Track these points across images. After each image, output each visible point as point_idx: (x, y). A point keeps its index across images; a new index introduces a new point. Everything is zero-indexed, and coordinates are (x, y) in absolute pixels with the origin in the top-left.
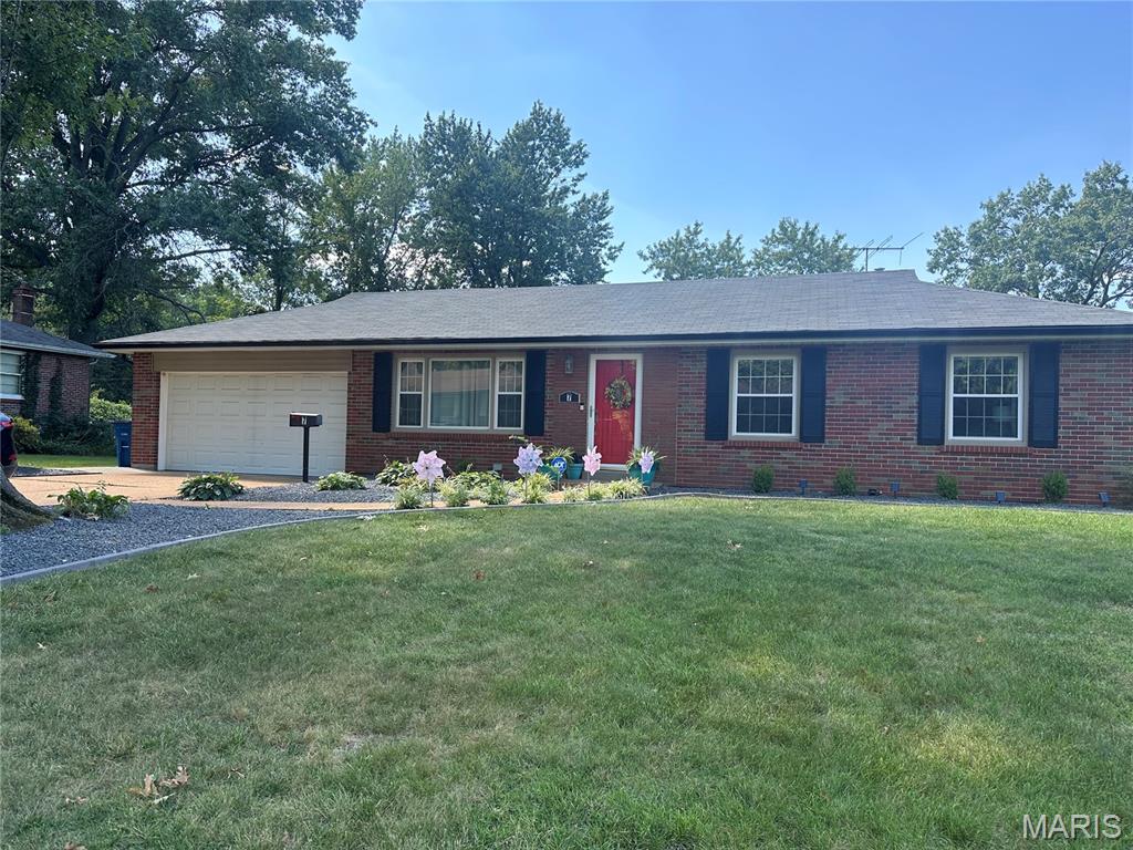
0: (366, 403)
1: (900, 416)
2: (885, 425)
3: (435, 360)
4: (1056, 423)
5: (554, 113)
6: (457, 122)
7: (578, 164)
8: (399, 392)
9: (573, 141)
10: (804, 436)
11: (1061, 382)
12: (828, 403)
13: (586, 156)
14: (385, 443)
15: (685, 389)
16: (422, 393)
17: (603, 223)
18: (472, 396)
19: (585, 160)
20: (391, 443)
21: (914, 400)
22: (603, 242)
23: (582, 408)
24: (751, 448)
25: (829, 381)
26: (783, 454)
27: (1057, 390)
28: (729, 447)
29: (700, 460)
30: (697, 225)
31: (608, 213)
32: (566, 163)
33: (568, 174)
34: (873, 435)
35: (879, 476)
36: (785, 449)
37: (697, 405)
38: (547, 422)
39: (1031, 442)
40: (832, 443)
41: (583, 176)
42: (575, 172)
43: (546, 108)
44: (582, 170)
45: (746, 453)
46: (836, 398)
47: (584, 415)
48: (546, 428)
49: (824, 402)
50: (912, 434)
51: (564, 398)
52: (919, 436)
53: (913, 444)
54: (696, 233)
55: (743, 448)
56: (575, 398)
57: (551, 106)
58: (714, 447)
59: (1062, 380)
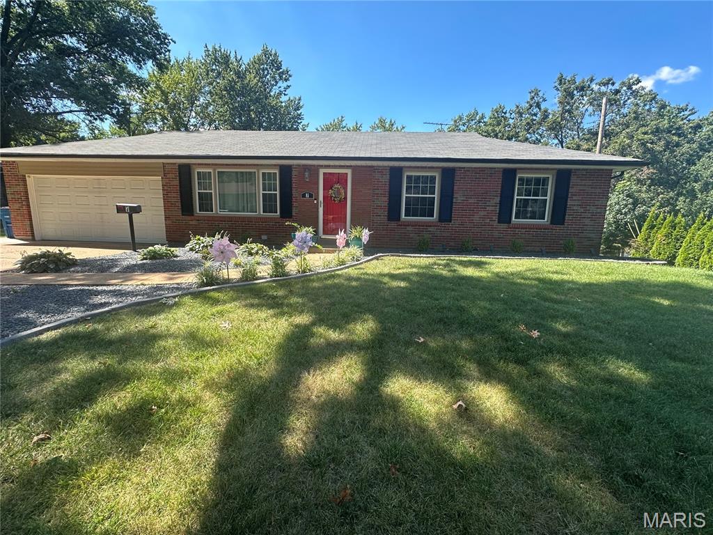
0: (176, 198)
1: (490, 208)
2: (482, 213)
3: (220, 170)
4: (565, 212)
5: (273, 52)
6: (222, 50)
7: (286, 80)
8: (197, 191)
9: (284, 68)
10: (441, 219)
11: (570, 191)
12: (454, 201)
13: (290, 76)
14: (191, 223)
15: (377, 192)
16: (213, 192)
17: (299, 112)
18: (245, 196)
19: (290, 78)
20: (194, 222)
21: (498, 200)
22: (299, 121)
23: (315, 202)
24: (412, 226)
25: (455, 188)
26: (430, 229)
27: (567, 195)
28: (401, 225)
29: (384, 232)
30: (342, 117)
31: (301, 107)
32: (281, 78)
33: (282, 84)
34: (476, 218)
35: (477, 240)
36: (430, 226)
37: (383, 201)
38: (294, 210)
39: (552, 223)
40: (455, 223)
41: (289, 86)
42: (285, 84)
43: (269, 48)
44: (288, 83)
45: (410, 228)
46: (459, 198)
47: (317, 207)
48: (294, 214)
49: (452, 200)
50: (495, 218)
51: (304, 196)
52: (499, 220)
53: (496, 223)
54: (342, 121)
55: (408, 226)
56: (311, 196)
57: (272, 49)
58: (393, 224)
59: (571, 190)
